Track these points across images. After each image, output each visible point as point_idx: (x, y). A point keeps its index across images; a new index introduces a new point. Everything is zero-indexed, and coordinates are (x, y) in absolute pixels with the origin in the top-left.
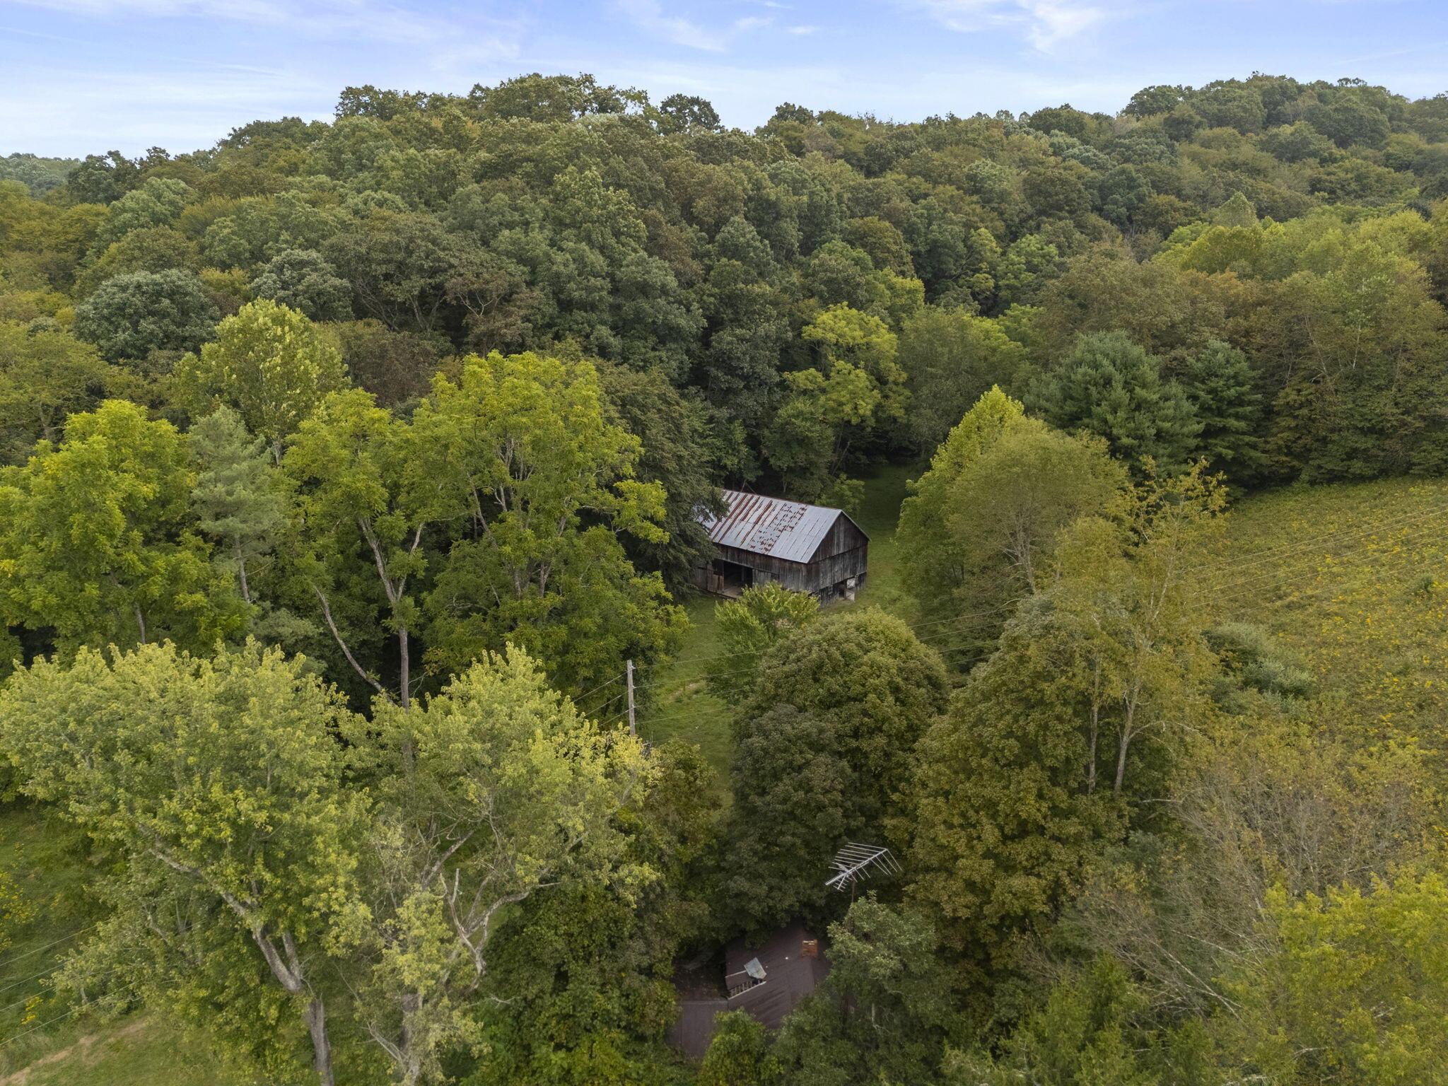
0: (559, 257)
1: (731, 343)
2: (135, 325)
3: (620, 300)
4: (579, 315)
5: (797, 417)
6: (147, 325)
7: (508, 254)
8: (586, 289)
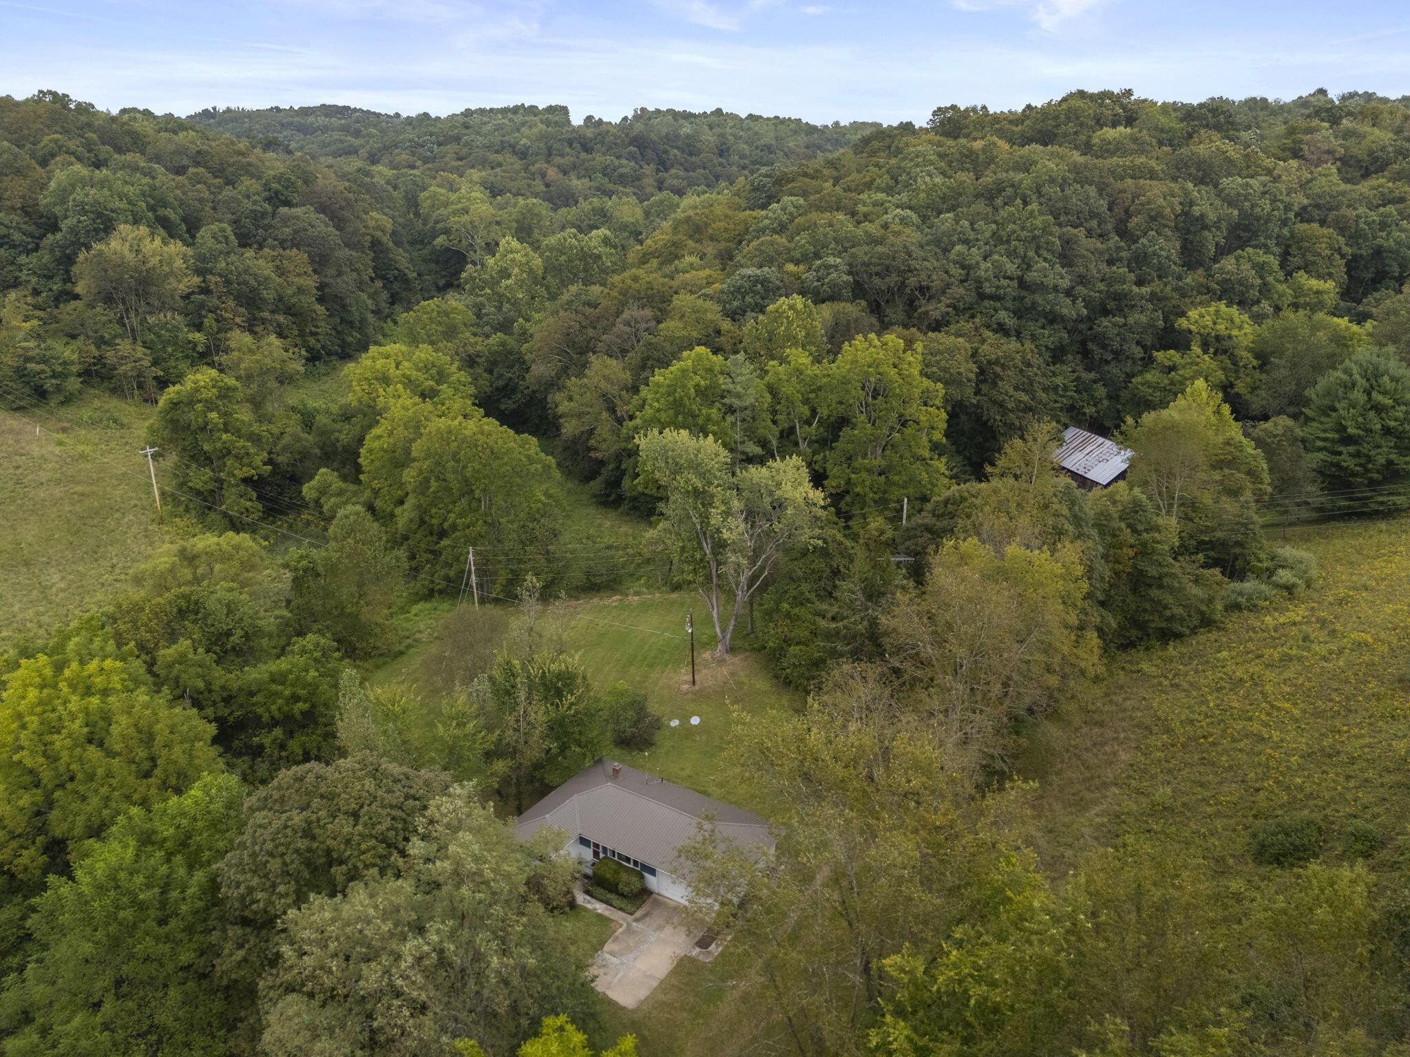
0: (983, 265)
1: (1106, 327)
2: (744, 297)
3: (1023, 293)
4: (986, 303)
5: (1143, 385)
6: (748, 299)
7: (955, 262)
8: (998, 287)
